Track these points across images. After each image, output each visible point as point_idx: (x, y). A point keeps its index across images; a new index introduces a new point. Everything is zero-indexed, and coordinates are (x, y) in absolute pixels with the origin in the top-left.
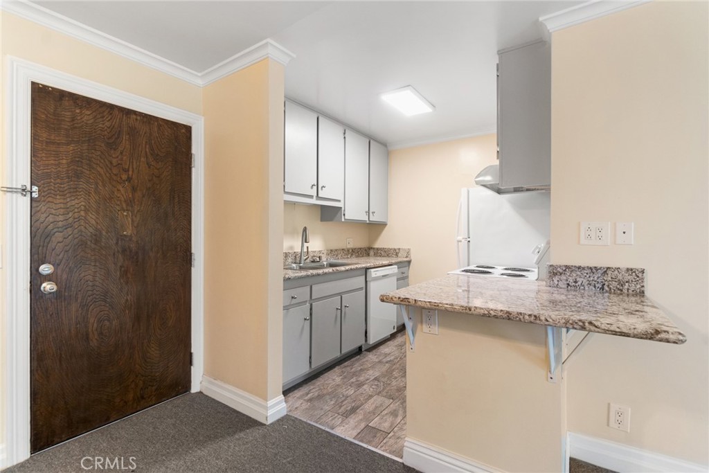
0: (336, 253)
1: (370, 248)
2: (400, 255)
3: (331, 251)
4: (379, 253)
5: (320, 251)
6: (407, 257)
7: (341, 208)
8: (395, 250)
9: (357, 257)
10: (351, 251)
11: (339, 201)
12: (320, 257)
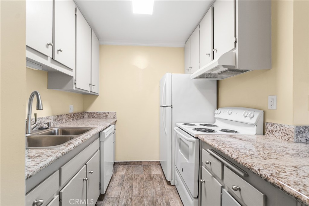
0: (61, 118)
1: (84, 113)
2: (108, 117)
3: (58, 116)
4: (92, 116)
5: (47, 118)
6: (114, 118)
7: (72, 77)
8: (105, 113)
9: (77, 119)
10: (72, 115)
11: (71, 70)
12: (48, 124)
